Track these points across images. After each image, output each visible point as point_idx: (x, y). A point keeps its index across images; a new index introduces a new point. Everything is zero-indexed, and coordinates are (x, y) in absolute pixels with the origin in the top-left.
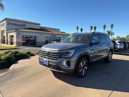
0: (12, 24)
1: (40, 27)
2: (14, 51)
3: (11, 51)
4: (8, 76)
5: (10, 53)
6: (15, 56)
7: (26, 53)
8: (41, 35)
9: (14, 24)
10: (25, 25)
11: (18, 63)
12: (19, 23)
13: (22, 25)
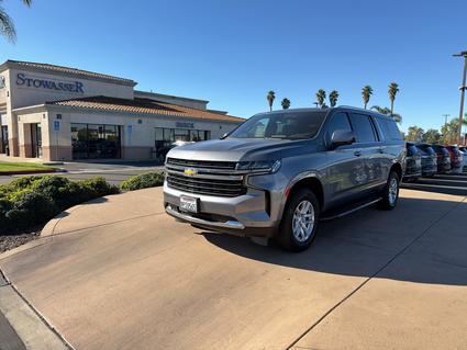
0: (31, 83)
1: (136, 92)
2: (47, 177)
5: (36, 183)
6: (56, 194)
7: (92, 184)
8: (140, 122)
9: (41, 82)
10: (79, 87)
11: (67, 214)
12: (58, 80)
13: (68, 87)
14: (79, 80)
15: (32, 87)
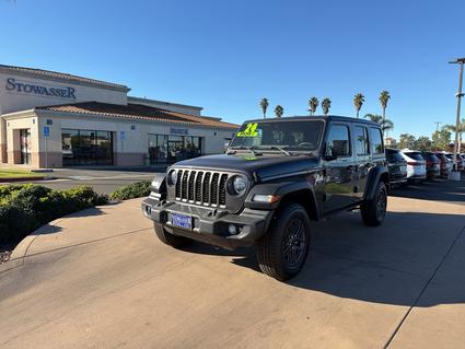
0: (22, 88)
1: (130, 98)
2: (29, 185)
3: (19, 189)
4: (8, 280)
5: (15, 194)
6: (37, 206)
7: (78, 195)
8: (133, 128)
9: (32, 87)
10: (71, 93)
12: (49, 85)
13: (60, 93)
14: (71, 86)
15: (23, 92)
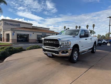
1: (33, 26)
2: (8, 47)
5: (5, 48)
6: (10, 51)
7: (19, 48)
8: (33, 33)
9: (10, 24)
10: (19, 25)
12: (14, 23)
13: (17, 25)
14: (19, 24)
15: (8, 25)
